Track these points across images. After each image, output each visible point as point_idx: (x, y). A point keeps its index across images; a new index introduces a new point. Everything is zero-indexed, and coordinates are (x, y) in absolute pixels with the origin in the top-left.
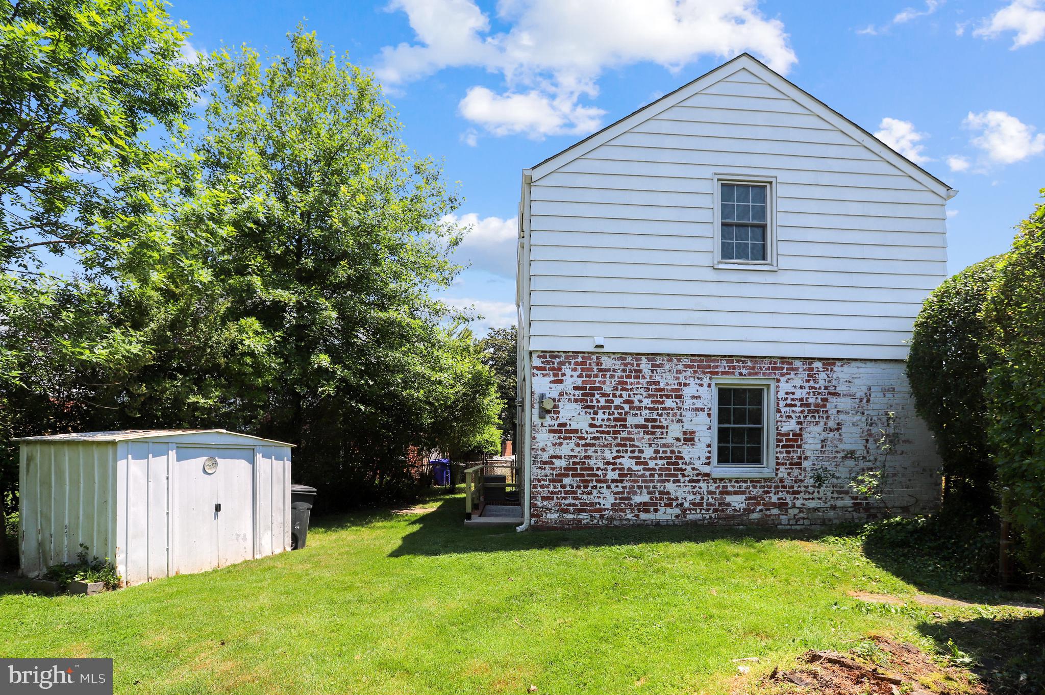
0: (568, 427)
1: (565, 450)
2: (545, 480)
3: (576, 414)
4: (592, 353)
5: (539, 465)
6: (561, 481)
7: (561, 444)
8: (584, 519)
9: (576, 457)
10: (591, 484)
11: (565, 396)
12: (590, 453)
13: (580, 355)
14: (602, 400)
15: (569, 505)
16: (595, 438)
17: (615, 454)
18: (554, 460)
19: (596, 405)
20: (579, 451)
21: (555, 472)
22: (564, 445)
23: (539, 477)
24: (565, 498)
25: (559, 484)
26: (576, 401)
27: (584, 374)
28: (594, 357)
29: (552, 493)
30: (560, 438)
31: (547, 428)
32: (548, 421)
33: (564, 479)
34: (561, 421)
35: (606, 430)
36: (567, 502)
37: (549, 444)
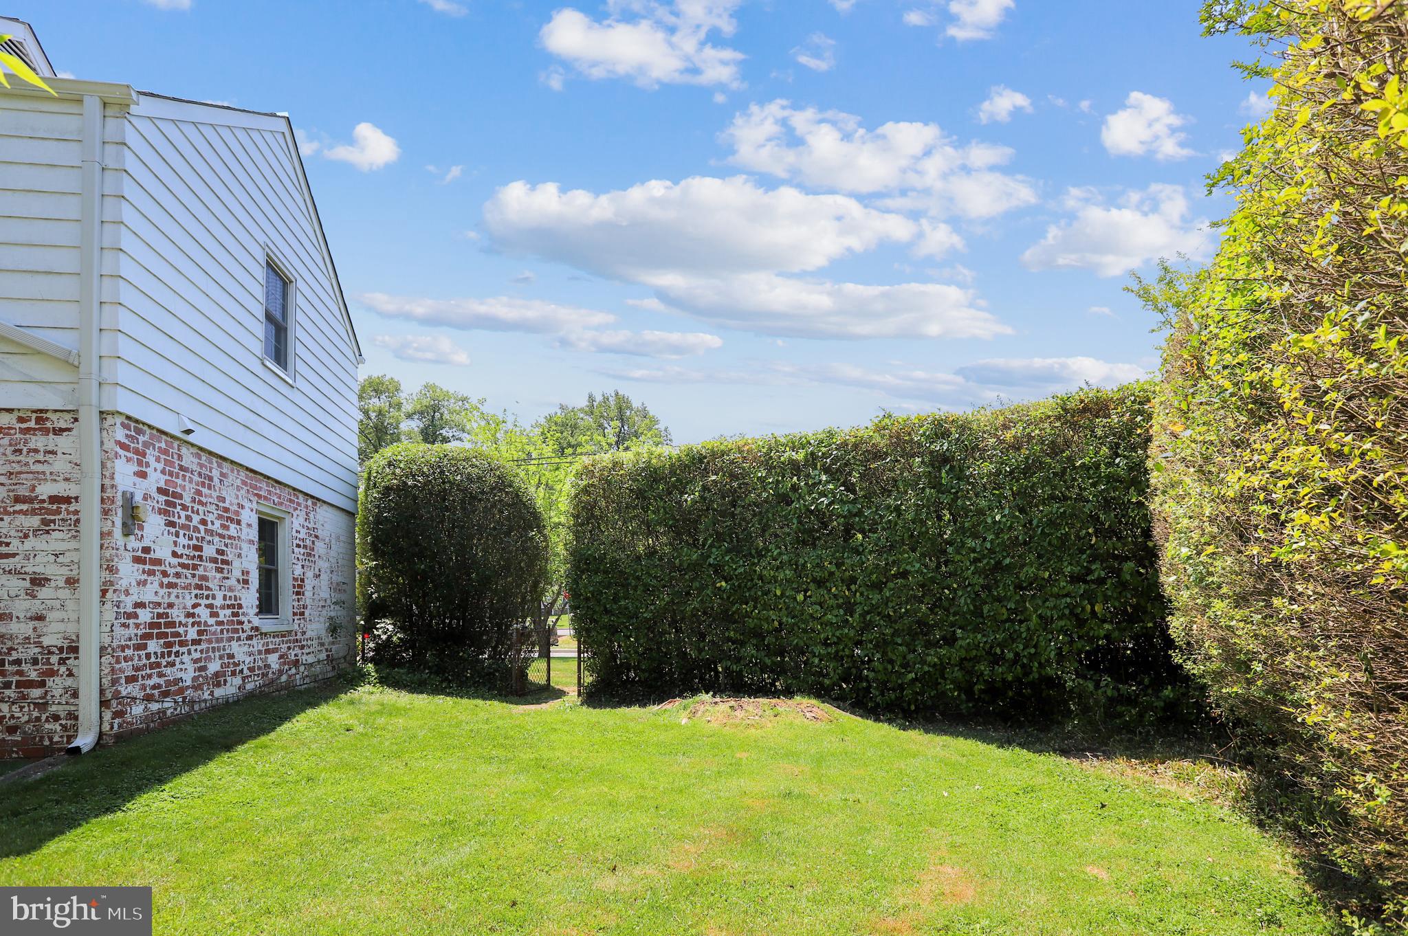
0: (152, 555)
1: (149, 594)
2: (128, 647)
3: (159, 533)
4: (173, 437)
5: (123, 621)
6: (145, 647)
7: (145, 583)
8: (168, 709)
9: (159, 604)
10: (174, 650)
11: (149, 501)
12: (173, 599)
13: (164, 437)
14: (183, 514)
15: (154, 687)
16: (178, 575)
17: (194, 601)
18: (139, 611)
19: (178, 521)
20: (163, 596)
21: (140, 633)
22: (148, 586)
23: (123, 643)
24: (150, 676)
25: (144, 652)
26: (160, 512)
27: (167, 468)
28: (176, 444)
29: (137, 669)
30: (144, 572)
31: (131, 554)
32: (133, 543)
33: (149, 642)
34: (146, 543)
35: (186, 562)
36: (151, 682)
37: (134, 583)
